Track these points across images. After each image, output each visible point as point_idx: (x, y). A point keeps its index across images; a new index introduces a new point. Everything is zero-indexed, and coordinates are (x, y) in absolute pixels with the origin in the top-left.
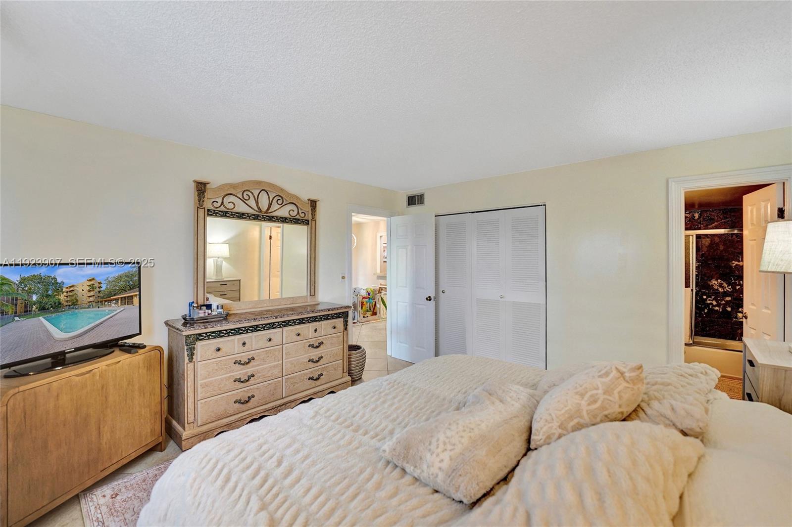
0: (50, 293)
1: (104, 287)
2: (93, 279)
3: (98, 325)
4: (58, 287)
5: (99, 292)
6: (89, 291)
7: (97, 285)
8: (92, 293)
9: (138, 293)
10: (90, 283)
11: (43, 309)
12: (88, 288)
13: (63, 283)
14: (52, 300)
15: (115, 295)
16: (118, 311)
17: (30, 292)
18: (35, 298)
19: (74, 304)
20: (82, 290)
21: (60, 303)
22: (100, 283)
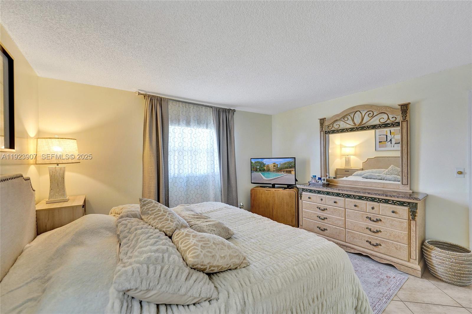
0: (262, 166)
1: (279, 166)
2: (275, 163)
3: (277, 178)
4: (264, 165)
5: (277, 168)
6: (274, 167)
7: (276, 165)
8: (274, 168)
9: (294, 170)
10: (274, 164)
11: (260, 170)
12: (273, 166)
13: (265, 164)
14: (262, 169)
15: (283, 169)
16: (284, 175)
17: (257, 166)
18: (258, 167)
19: (269, 170)
20: (271, 166)
21: (265, 170)
22: (277, 165)
